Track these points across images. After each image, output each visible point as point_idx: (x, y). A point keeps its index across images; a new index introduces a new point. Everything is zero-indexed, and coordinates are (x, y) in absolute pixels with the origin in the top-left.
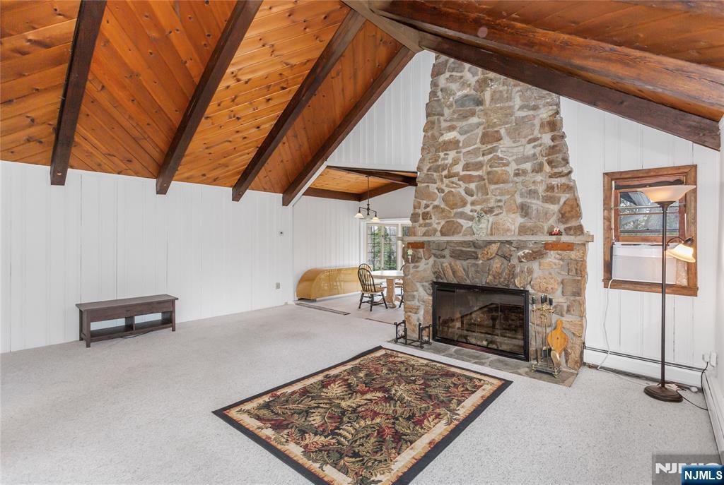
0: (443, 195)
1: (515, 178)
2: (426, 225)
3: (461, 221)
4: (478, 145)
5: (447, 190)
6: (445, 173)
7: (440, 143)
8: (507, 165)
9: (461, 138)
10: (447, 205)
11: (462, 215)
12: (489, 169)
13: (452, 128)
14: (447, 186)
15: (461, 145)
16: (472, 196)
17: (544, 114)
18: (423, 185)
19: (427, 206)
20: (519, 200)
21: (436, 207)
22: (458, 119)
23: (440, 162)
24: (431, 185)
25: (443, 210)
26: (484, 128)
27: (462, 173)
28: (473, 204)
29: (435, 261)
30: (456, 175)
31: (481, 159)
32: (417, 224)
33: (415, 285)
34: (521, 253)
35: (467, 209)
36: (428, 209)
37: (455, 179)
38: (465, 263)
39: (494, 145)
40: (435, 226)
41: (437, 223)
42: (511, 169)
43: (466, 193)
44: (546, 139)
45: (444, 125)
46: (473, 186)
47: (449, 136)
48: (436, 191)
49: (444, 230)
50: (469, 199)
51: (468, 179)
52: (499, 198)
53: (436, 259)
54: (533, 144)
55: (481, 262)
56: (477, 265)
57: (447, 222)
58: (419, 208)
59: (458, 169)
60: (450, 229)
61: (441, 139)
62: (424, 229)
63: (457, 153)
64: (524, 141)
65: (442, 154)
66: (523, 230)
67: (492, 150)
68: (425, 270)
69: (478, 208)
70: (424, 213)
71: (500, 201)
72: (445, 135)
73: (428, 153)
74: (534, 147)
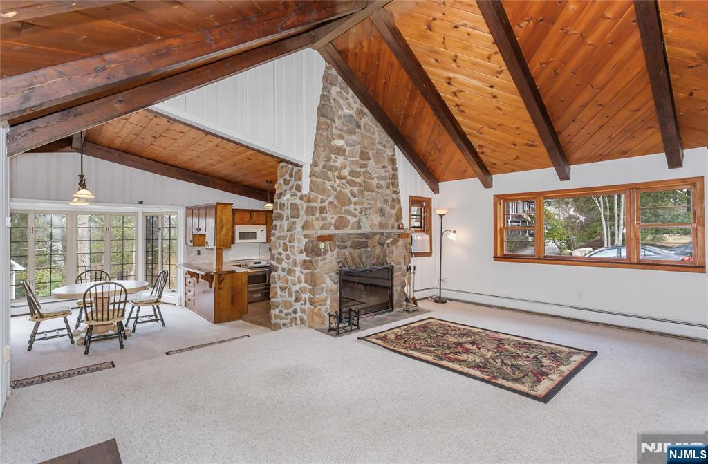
0: (335, 193)
1: (377, 190)
2: (323, 219)
3: (349, 217)
4: (358, 158)
5: (338, 189)
6: (336, 173)
7: (333, 146)
8: (372, 179)
9: (348, 149)
10: (339, 202)
11: (348, 212)
12: (363, 179)
13: (341, 137)
14: (339, 186)
15: (347, 153)
16: (355, 197)
17: (389, 153)
18: (318, 180)
19: (323, 201)
20: (379, 205)
21: (331, 203)
22: (345, 132)
23: (331, 163)
24: (326, 182)
25: (336, 207)
26: (361, 147)
27: (349, 178)
28: (355, 204)
29: (338, 252)
30: (345, 178)
31: (359, 170)
32: (314, 218)
33: (324, 277)
34: (389, 241)
35: (352, 207)
36: (324, 204)
37: (344, 181)
38: (359, 251)
39: (366, 162)
40: (329, 220)
41: (331, 218)
42: (375, 182)
43: (352, 195)
44: (390, 168)
45: (335, 131)
46: (355, 189)
47: (339, 143)
48: (330, 188)
49: (337, 224)
50: (353, 200)
51: (352, 183)
52: (369, 202)
53: (339, 250)
54: (384, 169)
55: (369, 249)
56: (368, 252)
57: (340, 217)
58: (316, 202)
59: (346, 173)
60: (340, 224)
61: (333, 143)
62: (321, 223)
63: (344, 159)
64: (381, 166)
65: (333, 156)
66: (381, 225)
67: (365, 166)
68: (331, 261)
69: (358, 207)
70: (321, 207)
71: (369, 204)
72: (336, 140)
73: (323, 151)
74: (385, 171)
